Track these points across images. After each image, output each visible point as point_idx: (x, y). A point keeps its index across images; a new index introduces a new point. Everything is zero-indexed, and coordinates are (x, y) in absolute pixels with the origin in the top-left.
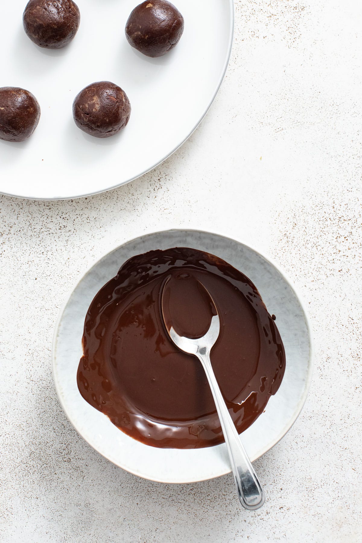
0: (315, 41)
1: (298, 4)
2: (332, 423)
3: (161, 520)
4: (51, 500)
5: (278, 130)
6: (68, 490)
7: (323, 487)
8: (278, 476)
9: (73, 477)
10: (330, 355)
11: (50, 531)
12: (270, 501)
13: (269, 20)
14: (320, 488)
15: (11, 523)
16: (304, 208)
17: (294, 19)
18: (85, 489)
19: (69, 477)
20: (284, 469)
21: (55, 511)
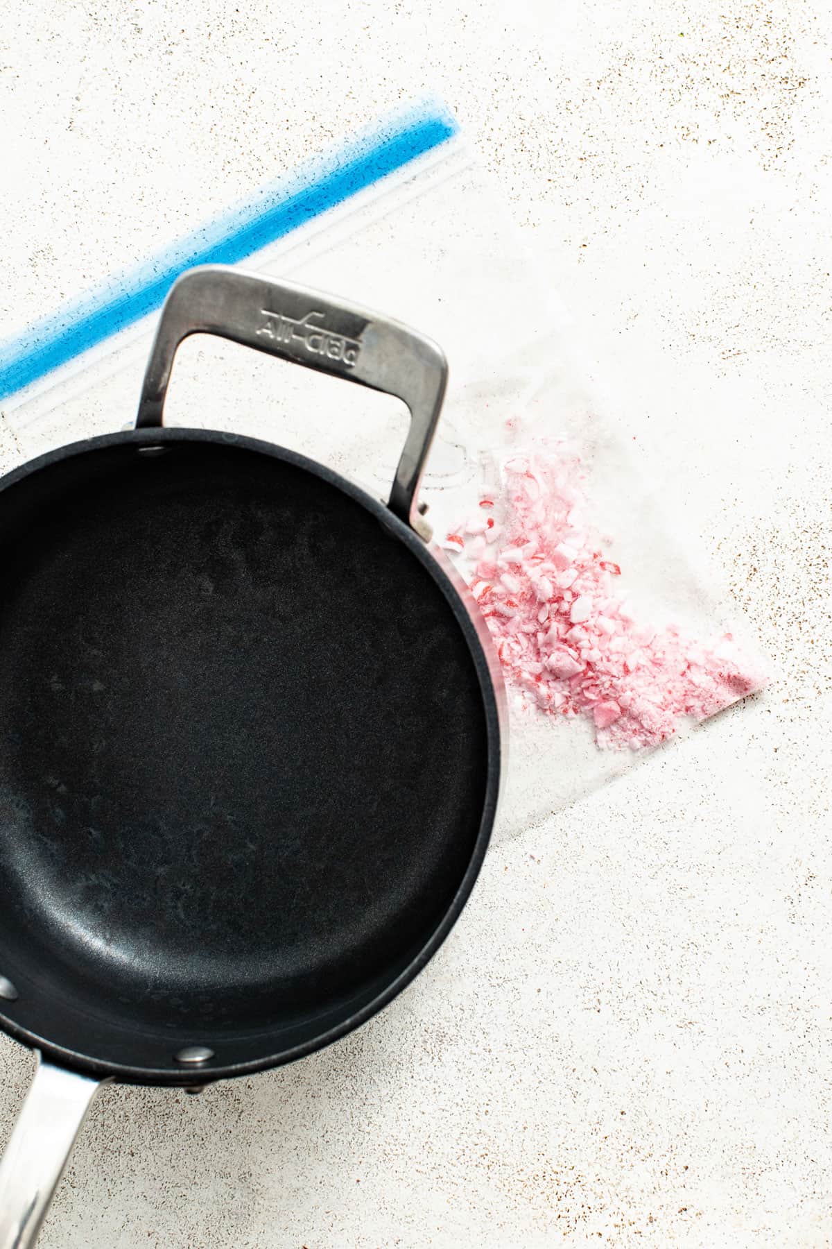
0: (825, 158)
1: (791, 72)
2: (808, 1026)
3: (409, 1220)
4: (164, 1160)
5: (728, 354)
6: (203, 1140)
7: (780, 1167)
8: (680, 1136)
9: (217, 1111)
10: (814, 871)
11: (157, 1230)
12: (659, 1193)
13: (724, 104)
14: (774, 1170)
15: (69, 1206)
16: (776, 534)
17: (779, 105)
18: (242, 1140)
19: (206, 1111)
20: (695, 1123)
21: (170, 1185)
